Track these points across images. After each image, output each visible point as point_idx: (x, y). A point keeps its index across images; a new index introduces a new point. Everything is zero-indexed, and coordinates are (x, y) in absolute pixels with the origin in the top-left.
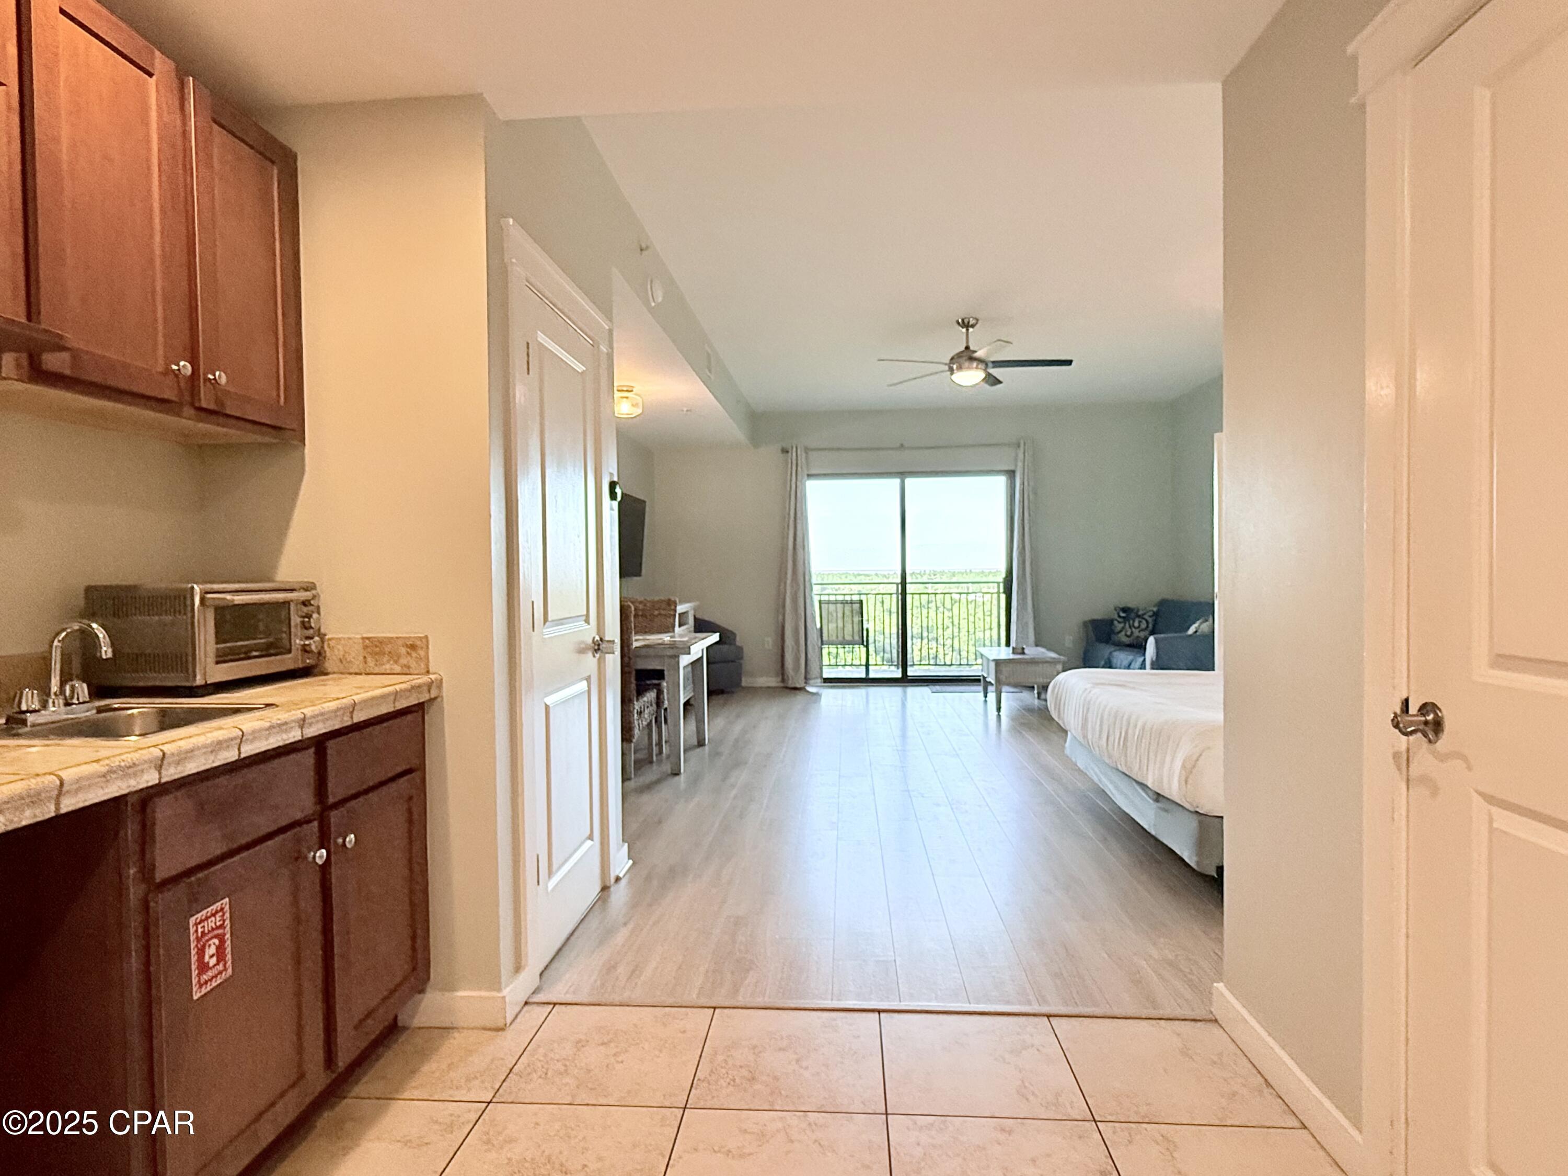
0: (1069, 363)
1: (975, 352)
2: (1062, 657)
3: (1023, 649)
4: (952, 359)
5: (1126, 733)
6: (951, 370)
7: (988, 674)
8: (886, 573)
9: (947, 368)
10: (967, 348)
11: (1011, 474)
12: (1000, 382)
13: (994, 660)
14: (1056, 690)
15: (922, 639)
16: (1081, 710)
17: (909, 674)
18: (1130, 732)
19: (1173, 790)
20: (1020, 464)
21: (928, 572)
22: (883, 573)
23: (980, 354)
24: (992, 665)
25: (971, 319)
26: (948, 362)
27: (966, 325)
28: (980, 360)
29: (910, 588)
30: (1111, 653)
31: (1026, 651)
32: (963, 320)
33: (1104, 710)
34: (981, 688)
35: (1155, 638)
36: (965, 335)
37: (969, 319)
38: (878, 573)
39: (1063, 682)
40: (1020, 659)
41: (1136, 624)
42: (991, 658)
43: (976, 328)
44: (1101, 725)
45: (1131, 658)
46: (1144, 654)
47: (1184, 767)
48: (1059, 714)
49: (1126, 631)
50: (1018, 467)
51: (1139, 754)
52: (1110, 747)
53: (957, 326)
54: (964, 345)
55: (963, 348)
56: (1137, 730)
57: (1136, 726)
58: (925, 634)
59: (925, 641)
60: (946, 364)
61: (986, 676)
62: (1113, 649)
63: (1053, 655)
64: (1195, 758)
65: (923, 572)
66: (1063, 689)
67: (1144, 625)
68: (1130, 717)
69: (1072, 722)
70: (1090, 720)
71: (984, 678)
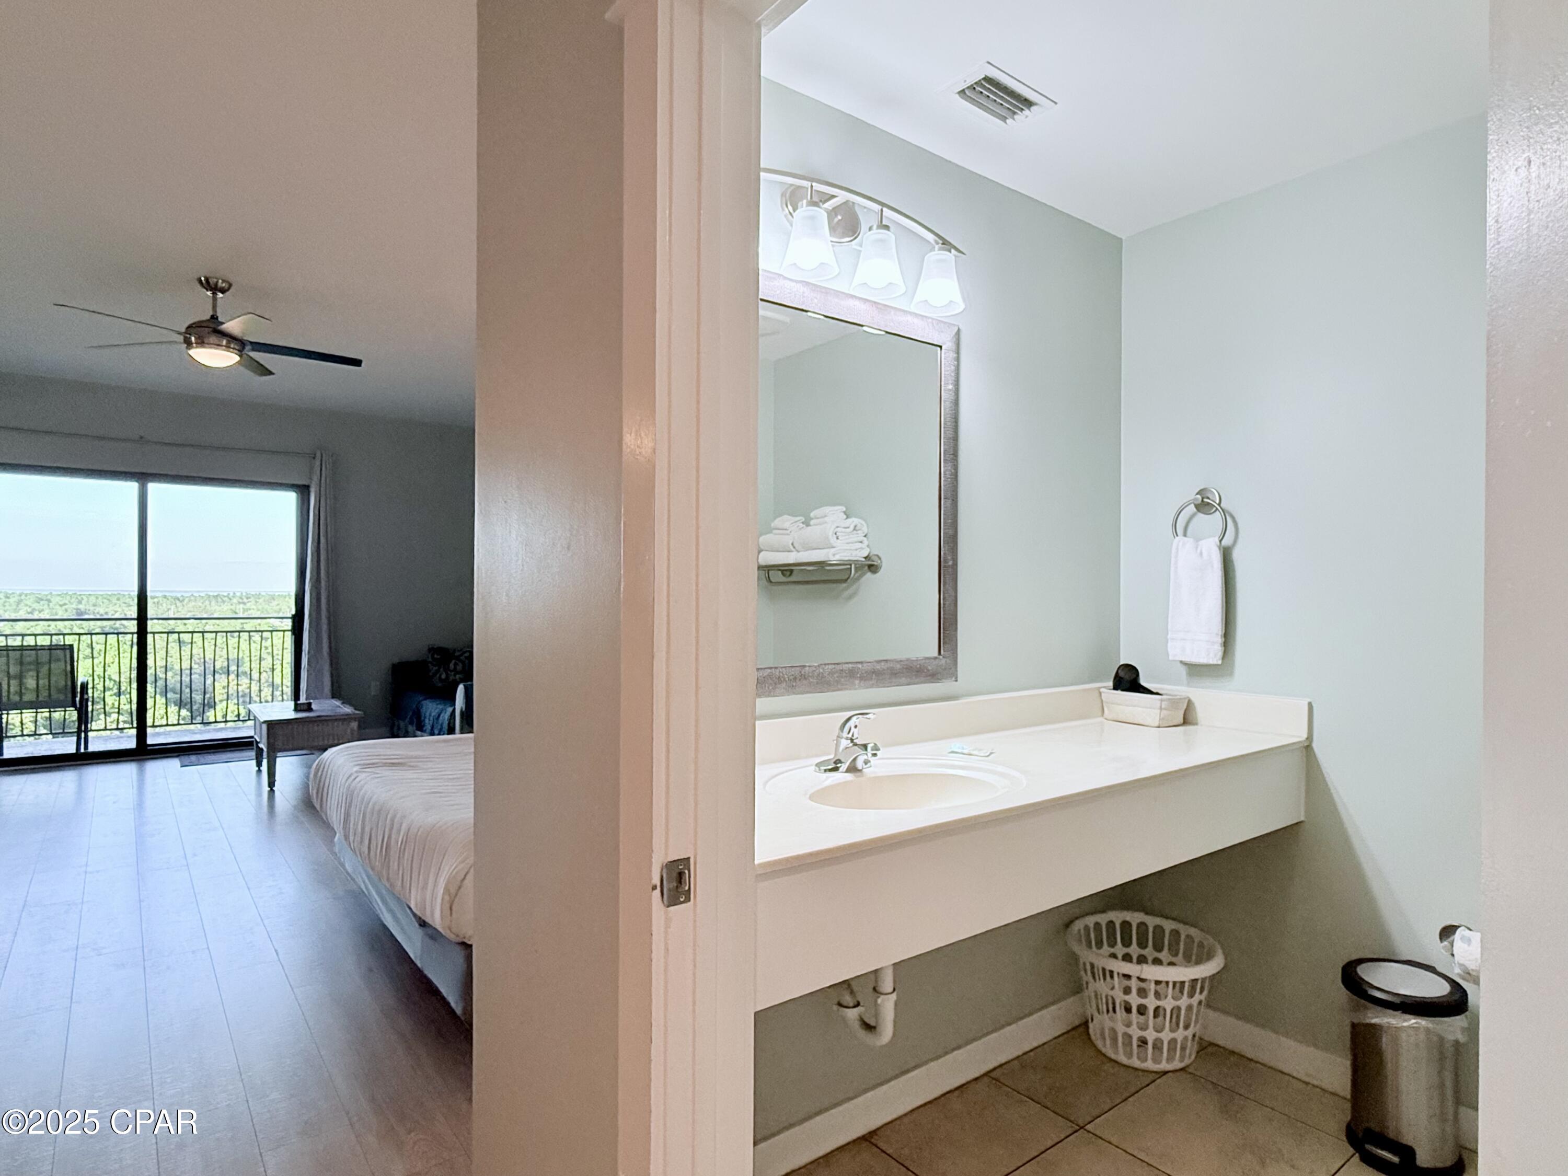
0: (357, 363)
1: (223, 323)
2: (357, 712)
3: (310, 704)
4: (189, 327)
5: (389, 837)
6: (189, 344)
7: (261, 738)
8: (179, 595)
9: (181, 338)
10: (214, 318)
11: (303, 490)
12: (271, 373)
13: (265, 722)
14: (320, 774)
15: (228, 675)
16: (343, 805)
17: (150, 741)
18: (393, 836)
19: (436, 919)
20: (316, 478)
21: (238, 594)
22: (174, 594)
23: (232, 326)
24: (264, 727)
25: (220, 281)
26: (183, 330)
27: (210, 285)
28: (231, 338)
29: (151, 626)
30: (419, 702)
31: (313, 706)
32: (207, 280)
33: (366, 807)
34: (253, 754)
35: (464, 685)
36: (211, 301)
37: (218, 279)
38: (167, 594)
39: (329, 761)
40: (308, 717)
41: (452, 666)
42: (263, 718)
43: (227, 293)
44: (363, 821)
45: (440, 707)
46: (454, 705)
47: (447, 890)
48: (321, 806)
49: (440, 675)
50: (313, 482)
51: (401, 868)
52: (372, 853)
53: (199, 286)
54: (211, 313)
55: (208, 317)
56: (402, 834)
57: (399, 831)
58: (233, 668)
59: (232, 677)
60: (180, 333)
61: (258, 740)
62: (421, 698)
63: (348, 710)
64: (460, 878)
65: (231, 594)
66: (327, 772)
67: (459, 667)
68: (394, 816)
69: (334, 819)
70: (352, 814)
71: (257, 743)
